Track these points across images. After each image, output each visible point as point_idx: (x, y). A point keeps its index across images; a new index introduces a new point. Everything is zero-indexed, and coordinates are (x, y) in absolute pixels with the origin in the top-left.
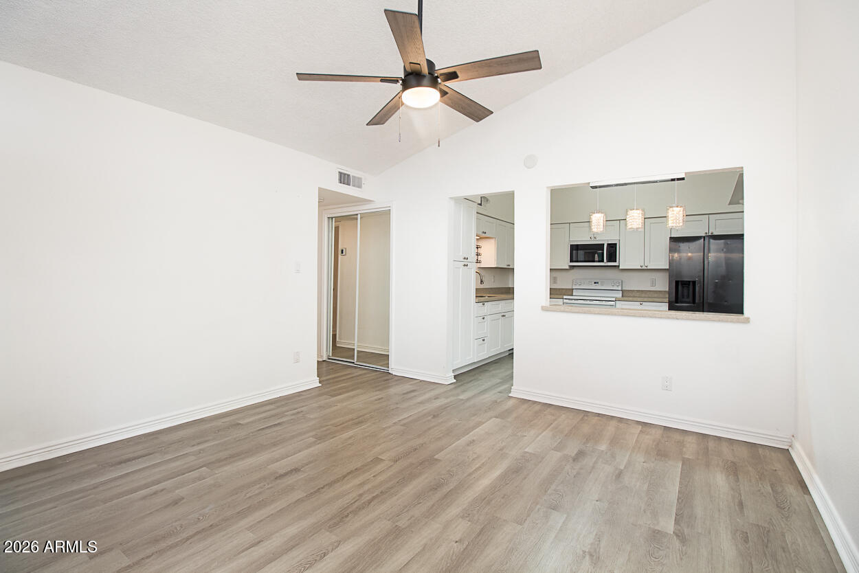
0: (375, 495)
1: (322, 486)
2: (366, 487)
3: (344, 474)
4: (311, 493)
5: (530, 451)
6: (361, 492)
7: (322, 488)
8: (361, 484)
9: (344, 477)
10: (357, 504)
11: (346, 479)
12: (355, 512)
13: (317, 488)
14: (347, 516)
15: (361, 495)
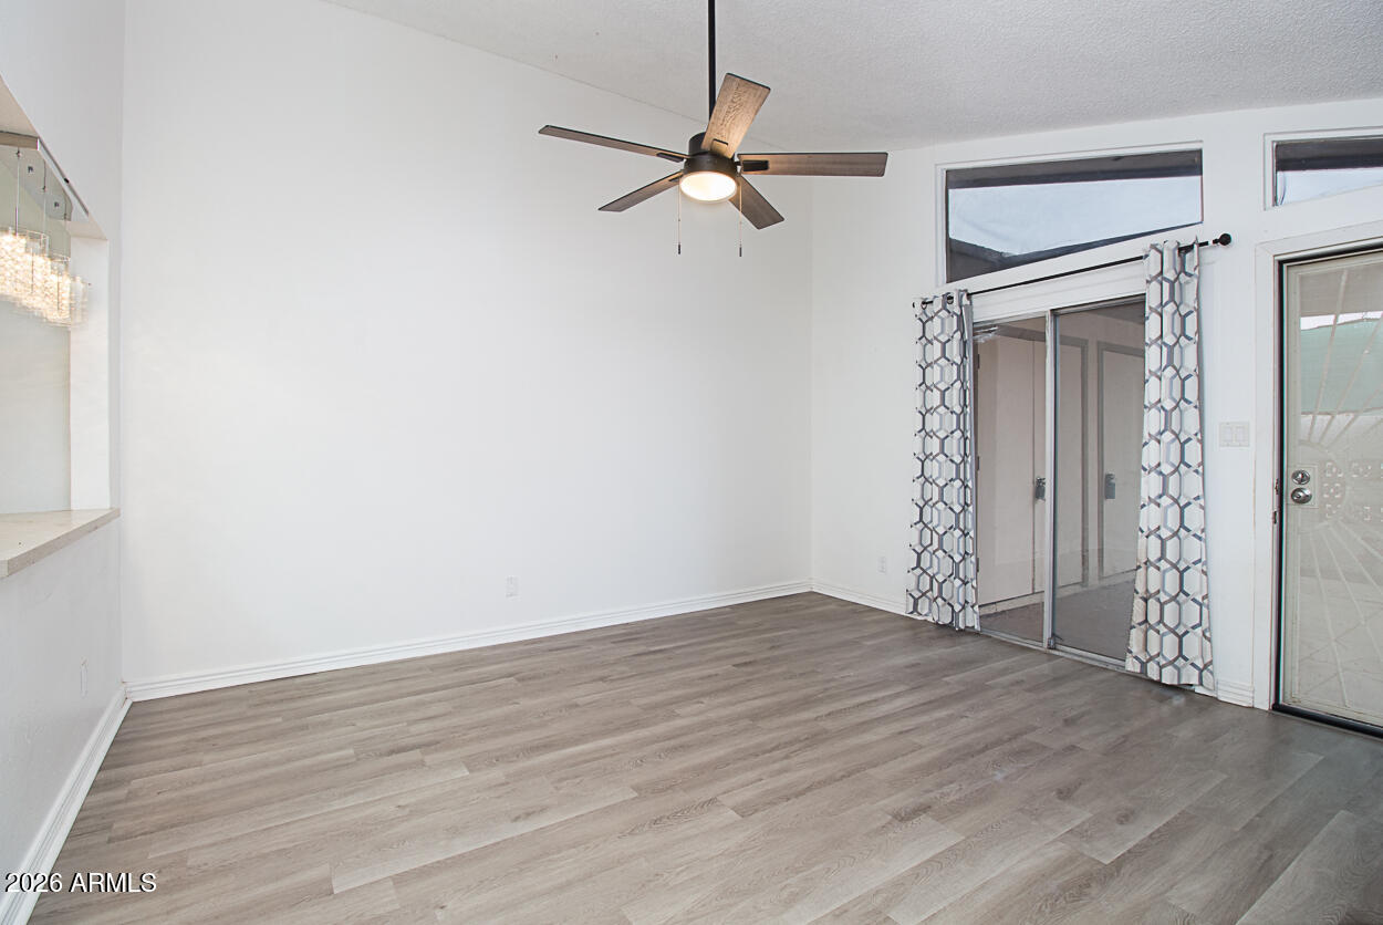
0: (767, 755)
1: (845, 780)
2: (777, 766)
3: (809, 794)
4: (859, 772)
5: (466, 770)
6: (785, 762)
7: (843, 776)
8: (786, 771)
9: (809, 789)
10: (794, 748)
11: (805, 786)
12: (798, 740)
13: (854, 777)
14: (807, 739)
15: (787, 757)
